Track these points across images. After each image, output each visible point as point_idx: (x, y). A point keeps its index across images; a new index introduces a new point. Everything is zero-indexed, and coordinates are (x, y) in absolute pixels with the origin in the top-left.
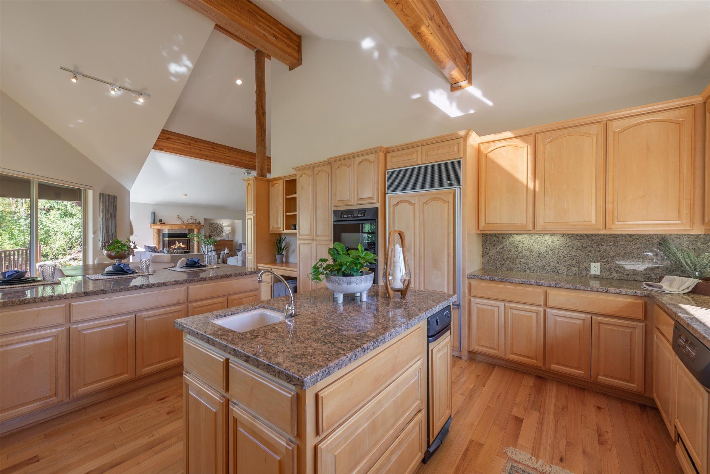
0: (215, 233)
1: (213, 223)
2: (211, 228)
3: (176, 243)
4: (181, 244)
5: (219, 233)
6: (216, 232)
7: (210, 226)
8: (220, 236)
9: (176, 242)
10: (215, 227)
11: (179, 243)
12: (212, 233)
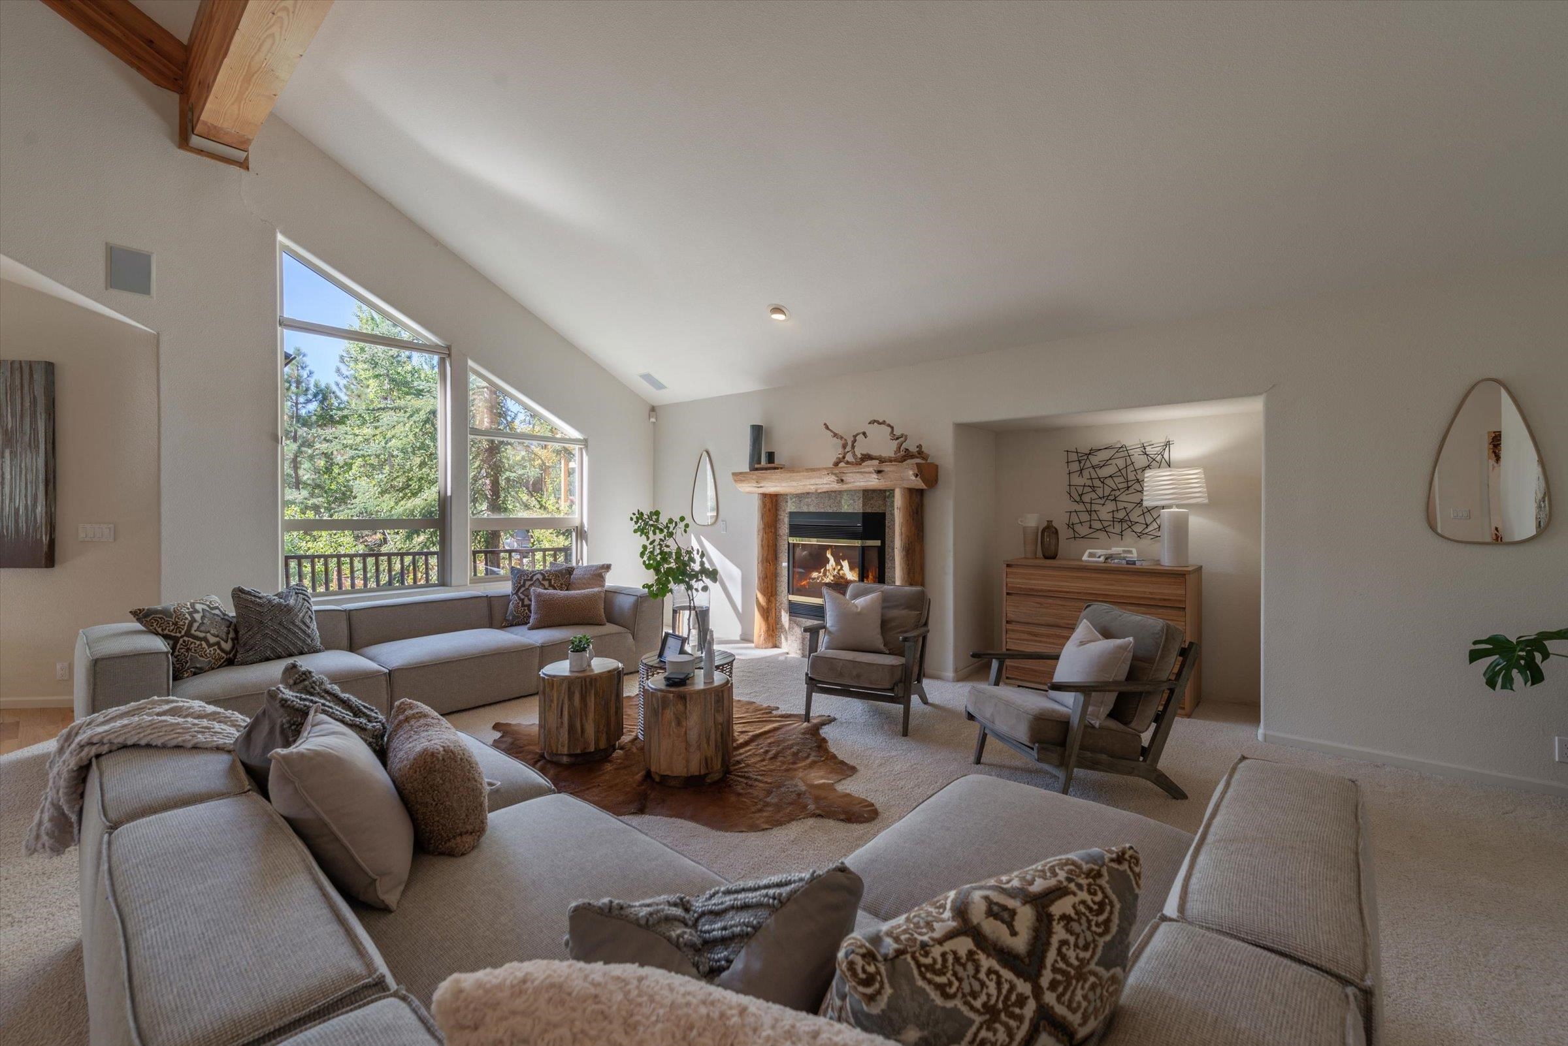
0: (1105, 512)
1: (1092, 452)
2: (1077, 480)
3: (828, 561)
4: (845, 564)
5: (1134, 517)
6: (1110, 506)
7: (1075, 466)
8: (1140, 535)
9: (829, 555)
10: (1104, 472)
11: (838, 563)
12: (1085, 517)
